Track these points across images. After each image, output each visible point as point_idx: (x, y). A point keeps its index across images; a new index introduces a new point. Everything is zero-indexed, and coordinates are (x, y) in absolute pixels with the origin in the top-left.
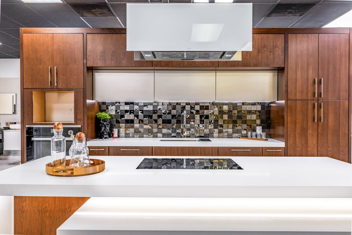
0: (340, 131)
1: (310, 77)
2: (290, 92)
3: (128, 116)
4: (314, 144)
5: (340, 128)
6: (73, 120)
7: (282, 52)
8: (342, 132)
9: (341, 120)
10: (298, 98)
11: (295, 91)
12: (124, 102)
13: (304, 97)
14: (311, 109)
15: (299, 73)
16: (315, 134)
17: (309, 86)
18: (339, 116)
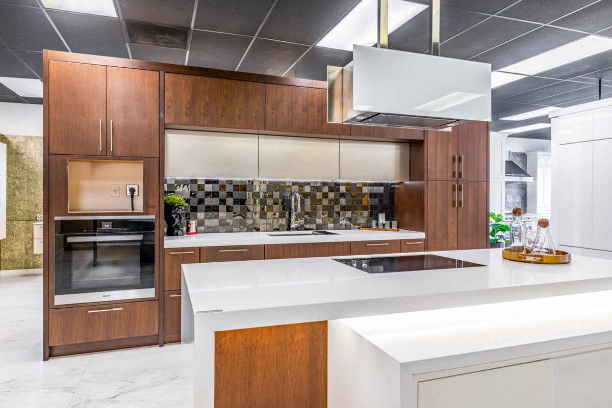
1: (449, 153)
2: (430, 171)
3: (209, 201)
4: (454, 234)
5: (479, 214)
6: (142, 208)
8: (481, 219)
9: (480, 205)
10: (438, 178)
11: (435, 170)
12: (203, 180)
13: (444, 177)
14: (451, 192)
15: (439, 148)
16: (455, 222)
17: (449, 164)
18: (478, 200)
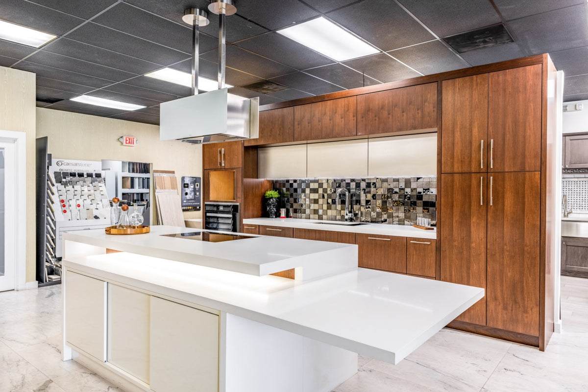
0: (524, 222)
1: (474, 139)
2: (444, 163)
4: (480, 239)
5: (525, 215)
7: (434, 108)
8: (528, 223)
9: (526, 203)
10: (456, 170)
11: (452, 160)
12: (292, 180)
13: (466, 169)
14: (475, 187)
15: (457, 135)
16: (483, 224)
17: (473, 152)
18: (524, 197)
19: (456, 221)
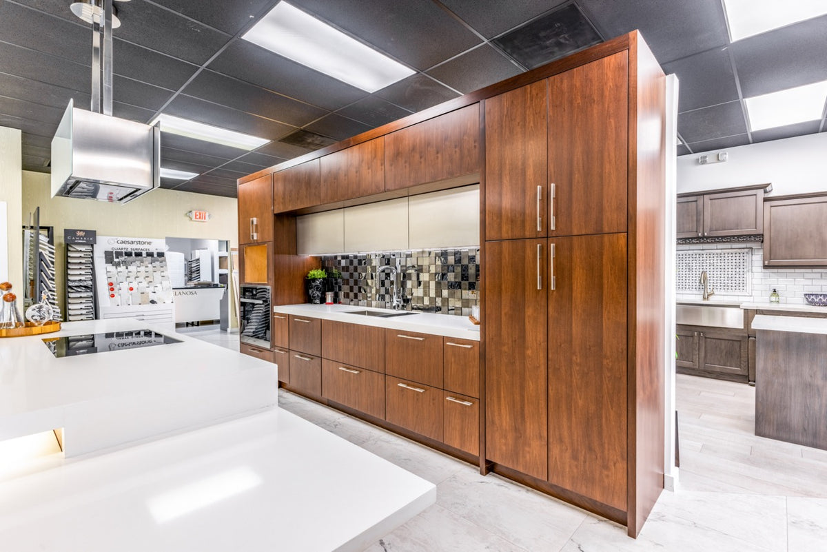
0: (602, 317)
1: (528, 185)
2: (489, 224)
4: (538, 343)
8: (609, 319)
9: (606, 286)
10: (505, 235)
11: (499, 220)
14: (531, 261)
16: (542, 319)
17: (527, 205)
18: (601, 277)
19: (505, 314)
